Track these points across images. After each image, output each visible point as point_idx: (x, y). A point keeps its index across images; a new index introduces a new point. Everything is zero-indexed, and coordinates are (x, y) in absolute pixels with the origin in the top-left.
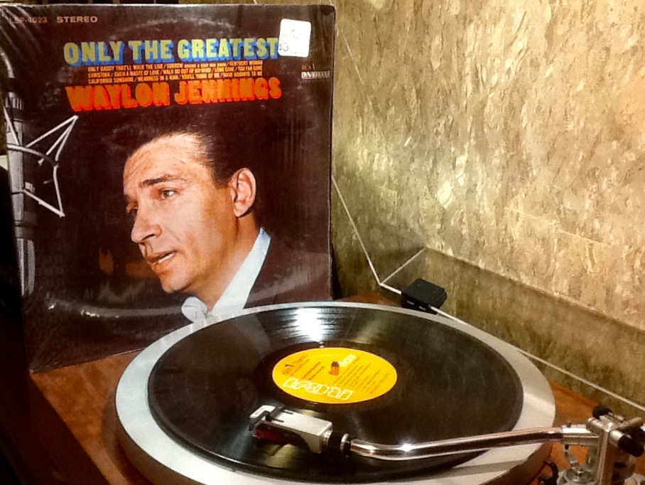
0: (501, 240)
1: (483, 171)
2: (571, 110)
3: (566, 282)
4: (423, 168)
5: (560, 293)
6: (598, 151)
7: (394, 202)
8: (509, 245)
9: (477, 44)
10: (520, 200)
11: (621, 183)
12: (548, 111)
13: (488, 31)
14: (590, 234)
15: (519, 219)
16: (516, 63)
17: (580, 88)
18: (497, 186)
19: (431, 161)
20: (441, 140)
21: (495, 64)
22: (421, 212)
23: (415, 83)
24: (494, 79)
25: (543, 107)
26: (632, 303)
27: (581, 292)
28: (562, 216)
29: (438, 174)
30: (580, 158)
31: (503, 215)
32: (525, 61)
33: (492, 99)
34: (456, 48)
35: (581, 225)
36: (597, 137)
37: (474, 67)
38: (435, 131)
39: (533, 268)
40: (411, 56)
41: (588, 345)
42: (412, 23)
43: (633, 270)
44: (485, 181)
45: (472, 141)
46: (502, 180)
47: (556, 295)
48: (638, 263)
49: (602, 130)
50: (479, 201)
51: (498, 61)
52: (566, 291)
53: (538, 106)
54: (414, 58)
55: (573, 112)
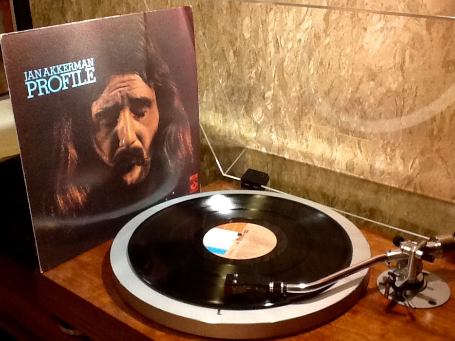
0: (299, 141)
1: (285, 101)
2: (342, 64)
3: (344, 163)
4: (241, 100)
5: (341, 169)
6: (361, 87)
7: (221, 121)
8: (305, 144)
9: (277, 23)
10: (311, 117)
11: (377, 106)
12: (327, 64)
13: (284, 15)
14: (358, 135)
15: (311, 128)
16: (305, 35)
17: (348, 51)
18: (295, 109)
19: (247, 94)
20: (253, 82)
21: (289, 36)
22: (241, 126)
23: (232, 46)
24: (290, 45)
25: (324, 62)
26: (386, 172)
27: (354, 168)
28: (340, 125)
29: (252, 103)
30: (350, 91)
31: (300, 126)
32: (310, 35)
33: (289, 57)
34: (261, 26)
35: (353, 130)
36: (360, 79)
37: (275, 37)
38: (248, 76)
39: (322, 156)
40: (228, 29)
41: (360, 198)
42: (227, 8)
43: (386, 153)
44: (286, 107)
45: (276, 82)
46: (298, 105)
47: (338, 171)
48: (389, 149)
49: (363, 76)
50: (283, 118)
51: (292, 34)
52: (344, 168)
53: (321, 61)
54: (231, 31)
55: (344, 65)
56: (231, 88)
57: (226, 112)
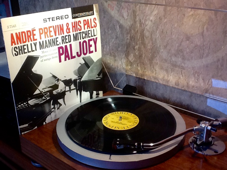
0: (152, 70)
1: (144, 51)
2: (173, 32)
3: (174, 82)
4: (123, 50)
6: (182, 44)
7: (113, 61)
8: (155, 72)
9: (140, 12)
10: (158, 59)
11: (190, 53)
12: (166, 33)
13: (144, 8)
14: (181, 68)
15: (158, 64)
16: (154, 18)
17: (176, 26)
18: (150, 55)
19: (126, 47)
20: (129, 41)
22: (123, 63)
23: (118, 24)
24: (147, 23)
25: (164, 31)
26: (195, 86)
27: (179, 84)
28: (172, 63)
29: (128, 51)
30: (177, 46)
31: (152, 63)
32: (157, 17)
33: (146, 29)
34: (132, 13)
35: (178, 65)
36: (182, 40)
37: (140, 19)
38: (126, 38)
39: (163, 78)
43: (195, 77)
44: (145, 53)
45: (140, 41)
46: (151, 53)
47: (171, 85)
48: (196, 75)
49: (183, 38)
50: (144, 59)
51: (148, 17)
52: (174, 84)
53: (162, 31)
55: (174, 33)
56: (118, 44)
57: (116, 56)
